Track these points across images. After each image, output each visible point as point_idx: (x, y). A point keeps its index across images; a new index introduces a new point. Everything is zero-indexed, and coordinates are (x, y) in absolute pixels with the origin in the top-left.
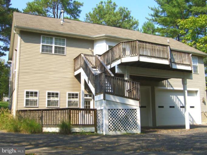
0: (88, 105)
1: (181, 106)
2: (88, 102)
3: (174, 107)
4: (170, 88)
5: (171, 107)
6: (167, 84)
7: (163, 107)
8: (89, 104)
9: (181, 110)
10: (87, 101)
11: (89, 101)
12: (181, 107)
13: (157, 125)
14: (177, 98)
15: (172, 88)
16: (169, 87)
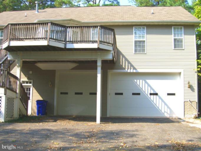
0: (28, 92)
1: (152, 92)
2: (28, 89)
3: (139, 94)
4: (132, 71)
5: (134, 94)
6: (128, 66)
7: (122, 94)
8: (30, 91)
9: (150, 98)
10: (27, 87)
11: (30, 87)
12: (151, 94)
13: (108, 116)
14: (146, 82)
15: (134, 71)
16: (130, 70)
